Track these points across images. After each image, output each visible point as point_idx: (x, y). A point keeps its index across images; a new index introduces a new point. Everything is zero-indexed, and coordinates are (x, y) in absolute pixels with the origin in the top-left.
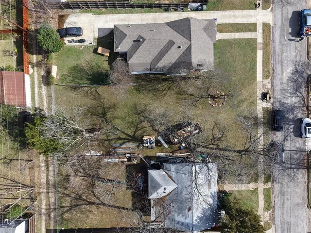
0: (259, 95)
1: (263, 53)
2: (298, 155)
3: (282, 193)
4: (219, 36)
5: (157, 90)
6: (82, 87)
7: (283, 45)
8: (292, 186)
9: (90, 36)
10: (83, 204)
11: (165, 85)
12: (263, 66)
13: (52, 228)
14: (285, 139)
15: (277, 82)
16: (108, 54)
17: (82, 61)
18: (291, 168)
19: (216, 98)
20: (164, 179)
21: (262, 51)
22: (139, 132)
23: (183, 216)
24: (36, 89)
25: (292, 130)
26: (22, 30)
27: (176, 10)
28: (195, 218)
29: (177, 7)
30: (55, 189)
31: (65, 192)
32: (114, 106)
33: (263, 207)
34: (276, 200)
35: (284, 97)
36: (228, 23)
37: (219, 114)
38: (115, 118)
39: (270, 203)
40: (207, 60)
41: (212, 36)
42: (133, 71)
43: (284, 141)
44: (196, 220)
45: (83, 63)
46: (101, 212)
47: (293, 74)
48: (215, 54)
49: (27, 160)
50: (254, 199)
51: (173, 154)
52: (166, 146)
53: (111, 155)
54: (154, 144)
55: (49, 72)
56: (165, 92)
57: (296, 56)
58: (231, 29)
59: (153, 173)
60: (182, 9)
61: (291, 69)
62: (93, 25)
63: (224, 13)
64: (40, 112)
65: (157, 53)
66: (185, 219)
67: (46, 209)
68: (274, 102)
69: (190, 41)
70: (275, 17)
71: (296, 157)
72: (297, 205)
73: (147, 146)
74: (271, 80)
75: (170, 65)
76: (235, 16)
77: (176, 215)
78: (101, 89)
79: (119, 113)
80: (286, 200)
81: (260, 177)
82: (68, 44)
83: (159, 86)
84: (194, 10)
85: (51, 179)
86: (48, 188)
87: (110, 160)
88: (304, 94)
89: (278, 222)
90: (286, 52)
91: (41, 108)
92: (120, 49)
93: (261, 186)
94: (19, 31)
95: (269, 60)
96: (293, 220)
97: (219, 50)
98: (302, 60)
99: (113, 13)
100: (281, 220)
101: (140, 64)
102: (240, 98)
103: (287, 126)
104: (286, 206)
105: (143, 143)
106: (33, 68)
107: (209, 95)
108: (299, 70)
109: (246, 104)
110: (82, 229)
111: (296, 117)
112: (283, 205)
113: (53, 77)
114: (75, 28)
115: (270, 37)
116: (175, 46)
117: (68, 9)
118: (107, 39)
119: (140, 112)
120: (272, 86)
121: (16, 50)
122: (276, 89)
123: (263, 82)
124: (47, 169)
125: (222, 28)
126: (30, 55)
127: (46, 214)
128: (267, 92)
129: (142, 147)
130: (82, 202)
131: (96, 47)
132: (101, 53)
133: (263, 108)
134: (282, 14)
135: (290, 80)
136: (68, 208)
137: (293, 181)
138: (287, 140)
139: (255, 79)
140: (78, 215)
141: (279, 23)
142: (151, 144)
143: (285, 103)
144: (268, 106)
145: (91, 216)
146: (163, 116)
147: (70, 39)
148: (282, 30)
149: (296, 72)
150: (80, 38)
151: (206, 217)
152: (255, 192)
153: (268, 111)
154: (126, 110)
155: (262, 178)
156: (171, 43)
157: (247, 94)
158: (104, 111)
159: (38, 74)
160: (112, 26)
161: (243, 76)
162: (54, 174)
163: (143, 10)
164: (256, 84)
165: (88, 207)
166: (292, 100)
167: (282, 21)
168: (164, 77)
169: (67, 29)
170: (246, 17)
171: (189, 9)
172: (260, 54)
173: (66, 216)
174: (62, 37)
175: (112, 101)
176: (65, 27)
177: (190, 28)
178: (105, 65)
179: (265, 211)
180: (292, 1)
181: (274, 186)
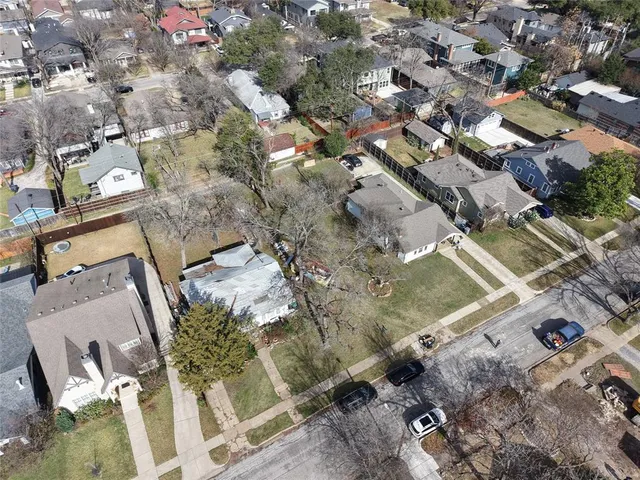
0: (423, 332)
1: (479, 310)
3: (293, 450)
4: (454, 257)
7: (512, 327)
9: (360, 172)
12: (464, 318)
13: (139, 212)
15: (459, 347)
21: (480, 307)
33: (254, 426)
34: (276, 445)
35: (447, 367)
36: (475, 258)
39: (266, 436)
47: (489, 360)
50: (262, 403)
57: (515, 352)
58: (472, 264)
61: (494, 355)
68: (430, 358)
69: (415, 213)
70: (533, 302)
74: (457, 338)
76: (489, 261)
80: (283, 464)
81: (304, 396)
82: (341, 164)
89: (235, 470)
90: (508, 337)
93: (288, 406)
95: (478, 321)
98: (519, 363)
100: (239, 476)
102: (401, 311)
103: (410, 395)
104: (272, 469)
106: (303, 154)
108: (501, 367)
109: (397, 321)
112: (270, 463)
115: (506, 308)
120: (450, 343)
122: (450, 350)
123: (444, 328)
125: (465, 256)
133: (409, 347)
134: (545, 308)
135: (477, 360)
137: (325, 456)
139: (442, 316)
141: (533, 309)
142: (280, 249)
143: (440, 373)
144: (417, 352)
145: (164, 235)
148: (529, 316)
149: (496, 364)
152: (275, 399)
153: (411, 355)
155: (302, 400)
157: (412, 316)
159: (299, 158)
164: (435, 322)
166: (452, 380)
167: (538, 312)
170: (500, 272)
172: (474, 307)
174: (345, 158)
176: (357, 157)
179: (247, 434)
180: (573, 310)
181: (299, 427)
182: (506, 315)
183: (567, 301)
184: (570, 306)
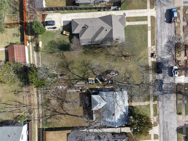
0: (150, 55)
1: (151, 32)
2: (171, 86)
3: (163, 107)
4: (127, 24)
5: (95, 53)
6: (55, 52)
7: (161, 27)
8: (168, 102)
9: (59, 25)
10: (58, 114)
11: (99, 50)
12: (151, 39)
13: (41, 127)
14: (164, 78)
15: (159, 48)
16: (69, 35)
17: (55, 38)
18: (167, 93)
19: (127, 57)
20: (100, 100)
21: (150, 31)
22: (86, 76)
23: (110, 119)
24: (31, 54)
25: (167, 73)
26: (23, 23)
27: (104, 10)
28: (116, 119)
29: (105, 8)
30: (42, 106)
31: (48, 108)
32: (72, 62)
33: (153, 114)
34: (160, 110)
35: (163, 55)
36: (132, 16)
37: (128, 65)
38: (73, 68)
39: (156, 112)
40: (121, 37)
41: (123, 24)
42: (82, 43)
43: (163, 78)
44: (117, 120)
45: (55, 39)
46: (67, 118)
47: (167, 43)
48: (125, 33)
49: (27, 92)
50: (148, 110)
51: (104, 87)
52: (101, 83)
53: (71, 88)
54: (94, 82)
55: (38, 45)
56: (99, 54)
57: (169, 33)
58: (134, 20)
59: (94, 97)
60: (108, 10)
61: (167, 40)
62: (61, 19)
63: (130, 11)
64: (33, 66)
65: (94, 33)
66: (111, 120)
67: (38, 117)
68: (158, 58)
69: (112, 27)
70: (157, 13)
71: (170, 87)
72: (171, 113)
73: (91, 83)
74: (156, 46)
75: (102, 40)
76: (136, 13)
77: (107, 118)
78: (66, 53)
79: (75, 65)
80: (165, 110)
81: (151, 98)
82: (47, 30)
83: (96, 51)
84: (114, 10)
85: (40, 101)
86: (38, 106)
87: (71, 91)
88: (174, 53)
89: (161, 122)
90: (164, 31)
91: (34, 64)
92: (75, 32)
93: (152, 103)
94: (21, 23)
95: (154, 35)
96: (169, 121)
97: (128, 31)
98: (172, 35)
99: (71, 13)
100: (163, 121)
101: (86, 39)
102: (139, 56)
103: (165, 71)
104: (165, 113)
105: (88, 81)
106: (29, 43)
107: (123, 55)
108: (170, 41)
110: (57, 128)
111: (169, 66)
112: (163, 113)
113: (40, 47)
114: (51, 21)
115: (155, 23)
116: (104, 30)
117: (47, 11)
118: (68, 27)
119: (86, 65)
120: (156, 49)
121: (20, 34)
122: (158, 51)
123: (151, 47)
124: (38, 96)
125: (129, 19)
126: (27, 36)
127: (38, 120)
128: (154, 53)
129: (88, 83)
130: (57, 114)
131: (62, 31)
132: (65, 34)
133: (152, 62)
134: (161, 11)
135: (166, 46)
136: (49, 116)
137: (168, 100)
138: (165, 78)
139: (147, 46)
140: (55, 120)
141: (159, 16)
142: (92, 82)
143: (163, 59)
144: (154, 60)
145: (62, 121)
146: (99, 66)
147: (49, 27)
148: (161, 19)
149: (169, 41)
150: (53, 26)
151: (122, 119)
152: (148, 106)
153: (154, 63)
154: (79, 64)
155: (152, 99)
156: (102, 28)
157: (143, 54)
158: (67, 65)
159: (32, 46)
160: (71, 20)
161: (141, 45)
162: (42, 99)
163: (87, 11)
164: (148, 49)
165: (60, 116)
166: (167, 57)
167: (161, 14)
168: (99, 46)
169: (47, 22)
170: (142, 13)
171: (111, 10)
172: (149, 33)
173: (48, 121)
174: (44, 26)
175: (71, 59)
176: (45, 21)
177: (112, 20)
178: (68, 41)
179: (154, 116)
180: (166, 3)
181: (158, 103)
182: (157, 25)
183: (162, 2)
184: (164, 3)
